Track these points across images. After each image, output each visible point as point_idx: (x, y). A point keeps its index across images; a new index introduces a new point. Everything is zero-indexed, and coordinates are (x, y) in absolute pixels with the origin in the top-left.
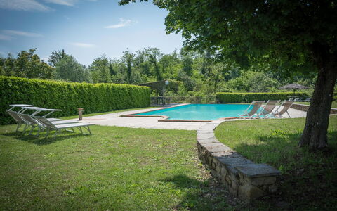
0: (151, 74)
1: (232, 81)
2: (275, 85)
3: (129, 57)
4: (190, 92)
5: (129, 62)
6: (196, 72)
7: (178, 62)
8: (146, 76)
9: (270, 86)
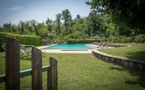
0: (33, 31)
1: (69, 35)
2: (87, 37)
3: (22, 24)
4: (53, 39)
5: (22, 26)
6: (53, 31)
7: (45, 27)
8: (31, 32)
9: (85, 37)
